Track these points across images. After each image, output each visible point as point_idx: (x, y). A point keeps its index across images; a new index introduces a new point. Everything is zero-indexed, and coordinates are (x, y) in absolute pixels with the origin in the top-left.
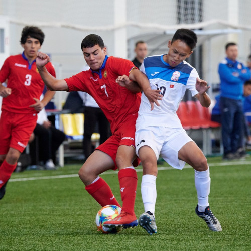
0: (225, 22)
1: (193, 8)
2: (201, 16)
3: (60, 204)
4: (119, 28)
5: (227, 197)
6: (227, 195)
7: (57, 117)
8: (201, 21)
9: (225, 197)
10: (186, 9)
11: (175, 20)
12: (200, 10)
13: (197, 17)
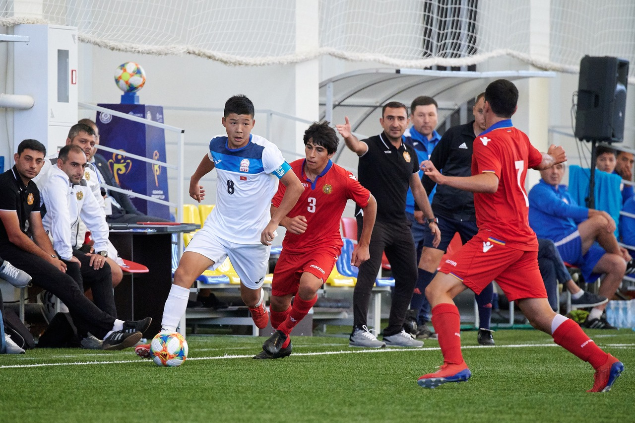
0: (523, 55)
1: (456, 24)
2: (472, 39)
3: (177, 415)
4: (306, 60)
5: (520, 414)
6: (520, 411)
7: (174, 238)
8: (472, 51)
9: (516, 413)
10: (442, 25)
11: (421, 49)
12: (472, 27)
13: (464, 43)
